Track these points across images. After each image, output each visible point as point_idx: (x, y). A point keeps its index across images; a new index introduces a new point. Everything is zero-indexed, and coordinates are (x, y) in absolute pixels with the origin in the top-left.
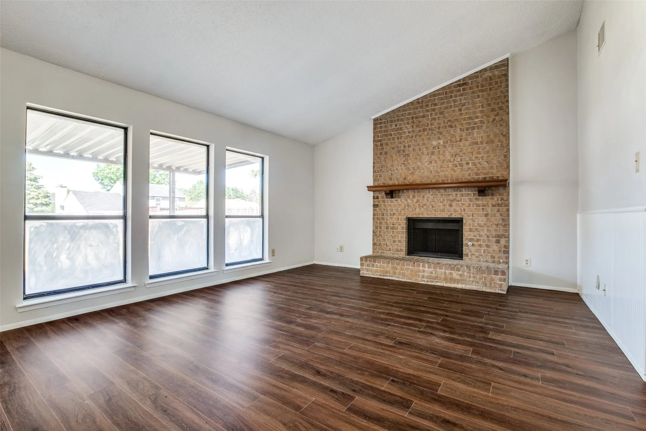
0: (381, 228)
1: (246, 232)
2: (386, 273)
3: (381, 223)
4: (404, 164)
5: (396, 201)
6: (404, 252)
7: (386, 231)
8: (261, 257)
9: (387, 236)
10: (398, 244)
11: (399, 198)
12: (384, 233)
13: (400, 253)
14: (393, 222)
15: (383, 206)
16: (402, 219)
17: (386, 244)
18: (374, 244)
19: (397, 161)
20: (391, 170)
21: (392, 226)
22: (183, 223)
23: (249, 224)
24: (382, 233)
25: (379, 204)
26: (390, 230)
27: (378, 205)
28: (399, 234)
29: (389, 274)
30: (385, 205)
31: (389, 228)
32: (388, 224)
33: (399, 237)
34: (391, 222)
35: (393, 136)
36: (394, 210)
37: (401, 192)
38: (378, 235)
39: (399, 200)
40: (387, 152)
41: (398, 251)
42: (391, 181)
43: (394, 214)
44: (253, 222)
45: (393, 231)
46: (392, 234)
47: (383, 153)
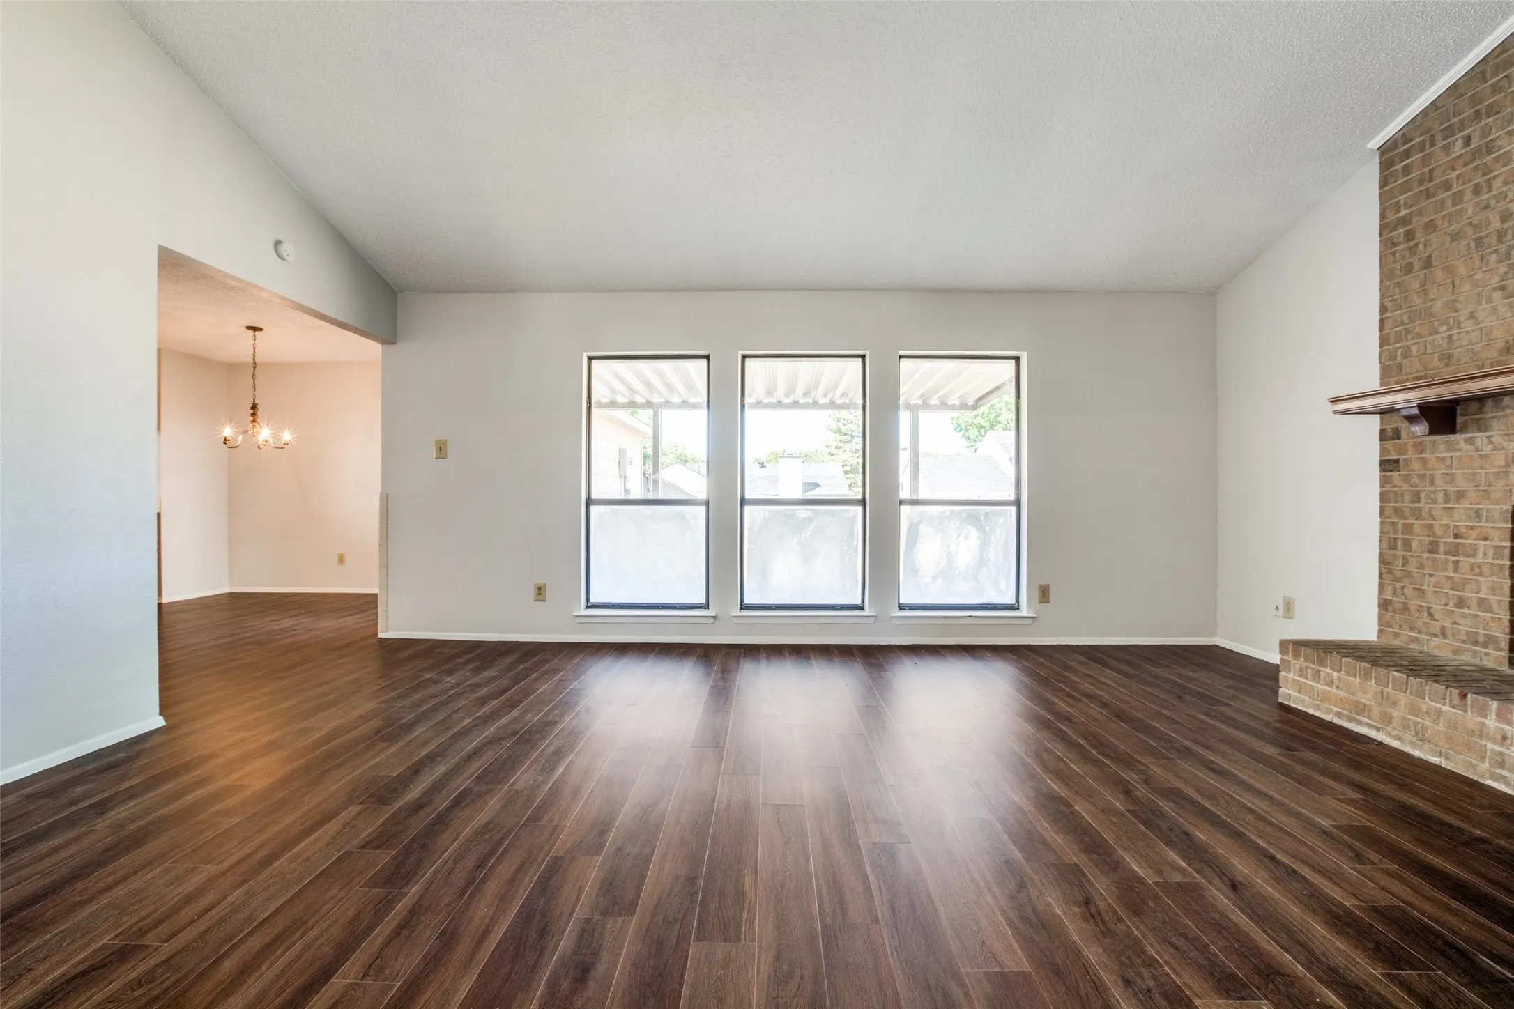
0: (1407, 545)
1: (966, 537)
2: (1357, 713)
3: (1408, 528)
4: (1503, 288)
5: (1470, 441)
6: (1501, 650)
7: (1428, 558)
8: (1013, 601)
9: (1433, 580)
10: (1477, 616)
11: (1480, 430)
12: (1421, 566)
13: (1487, 654)
14: (1456, 527)
15: (1416, 466)
16: (1497, 515)
17: (1429, 608)
18: (1384, 605)
19: (1476, 284)
20: (1445, 322)
21: (1451, 540)
22: (809, 514)
23: (974, 520)
24: (1412, 567)
25: (1402, 458)
26: (1443, 557)
27: (1397, 461)
28: (1481, 574)
29: (1370, 718)
30: (1424, 462)
31: (1442, 548)
32: (1434, 535)
33: (1483, 589)
34: (1447, 526)
35: (1455, 189)
36: (1459, 478)
37: (1490, 403)
38: (1398, 574)
39: (1480, 437)
40: (1429, 257)
41: (1475, 643)
42: (1447, 365)
43: (1461, 495)
44: (986, 514)
45: (1456, 563)
46: (1452, 574)
47: (1417, 266)
